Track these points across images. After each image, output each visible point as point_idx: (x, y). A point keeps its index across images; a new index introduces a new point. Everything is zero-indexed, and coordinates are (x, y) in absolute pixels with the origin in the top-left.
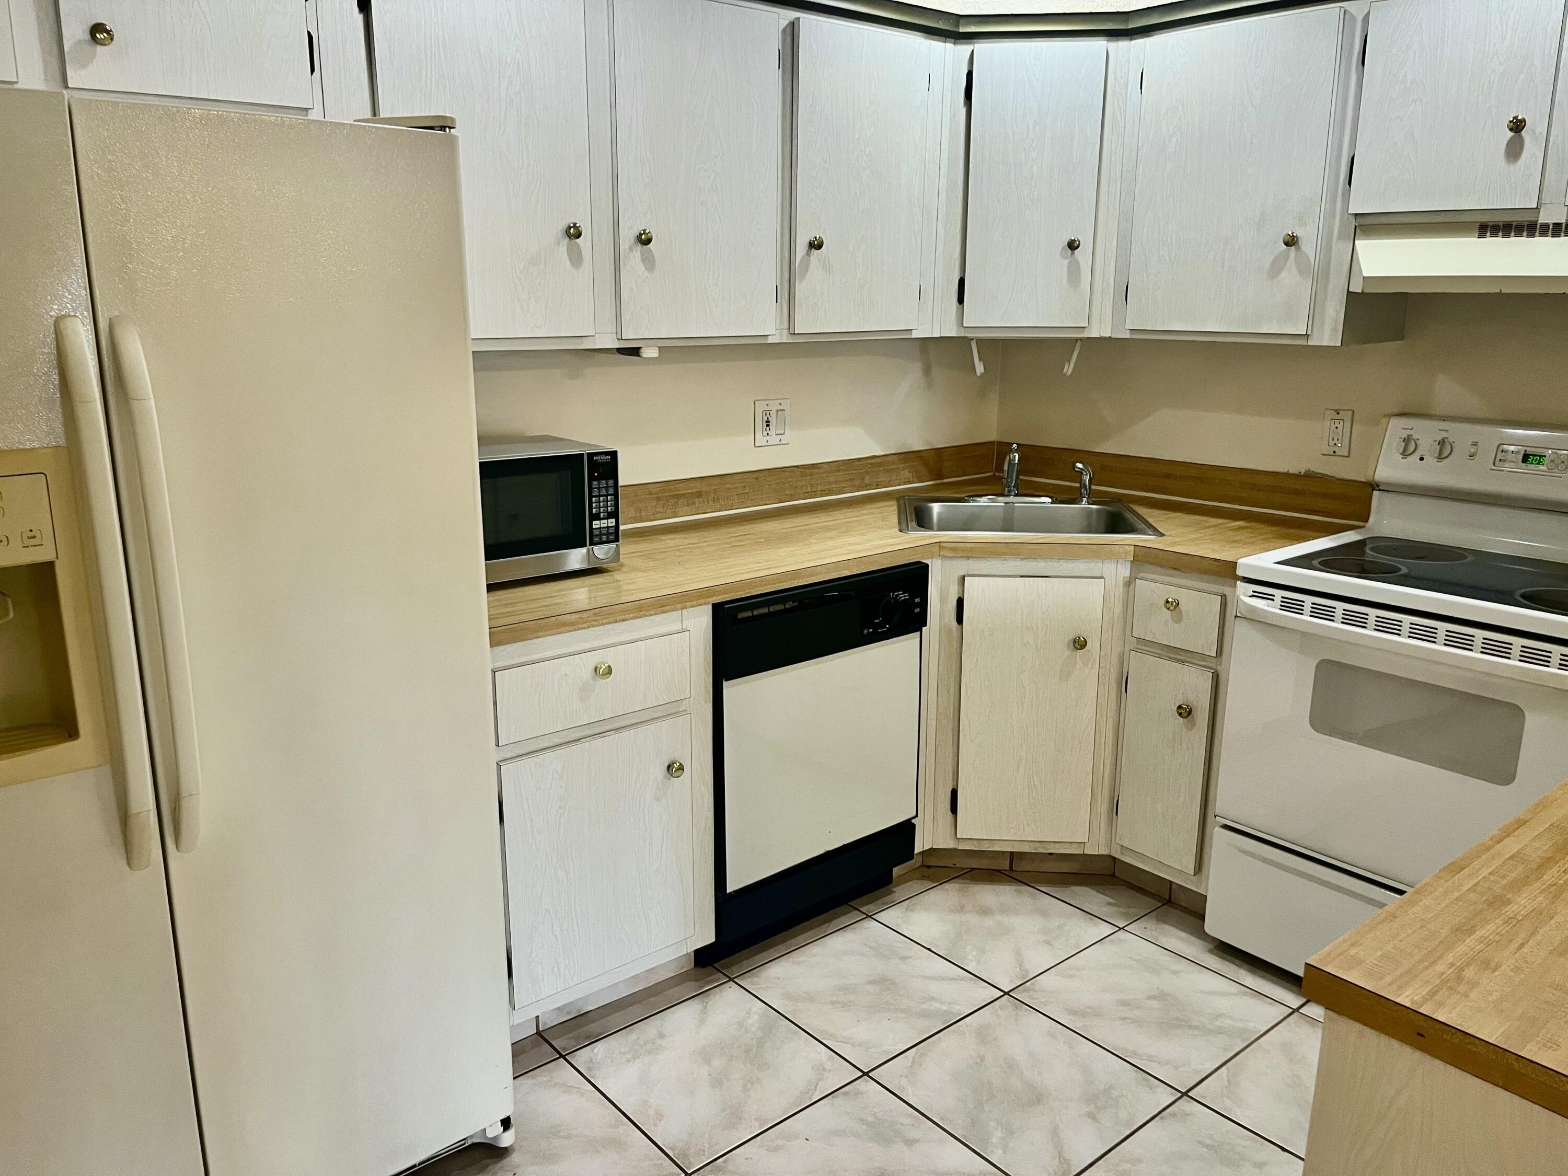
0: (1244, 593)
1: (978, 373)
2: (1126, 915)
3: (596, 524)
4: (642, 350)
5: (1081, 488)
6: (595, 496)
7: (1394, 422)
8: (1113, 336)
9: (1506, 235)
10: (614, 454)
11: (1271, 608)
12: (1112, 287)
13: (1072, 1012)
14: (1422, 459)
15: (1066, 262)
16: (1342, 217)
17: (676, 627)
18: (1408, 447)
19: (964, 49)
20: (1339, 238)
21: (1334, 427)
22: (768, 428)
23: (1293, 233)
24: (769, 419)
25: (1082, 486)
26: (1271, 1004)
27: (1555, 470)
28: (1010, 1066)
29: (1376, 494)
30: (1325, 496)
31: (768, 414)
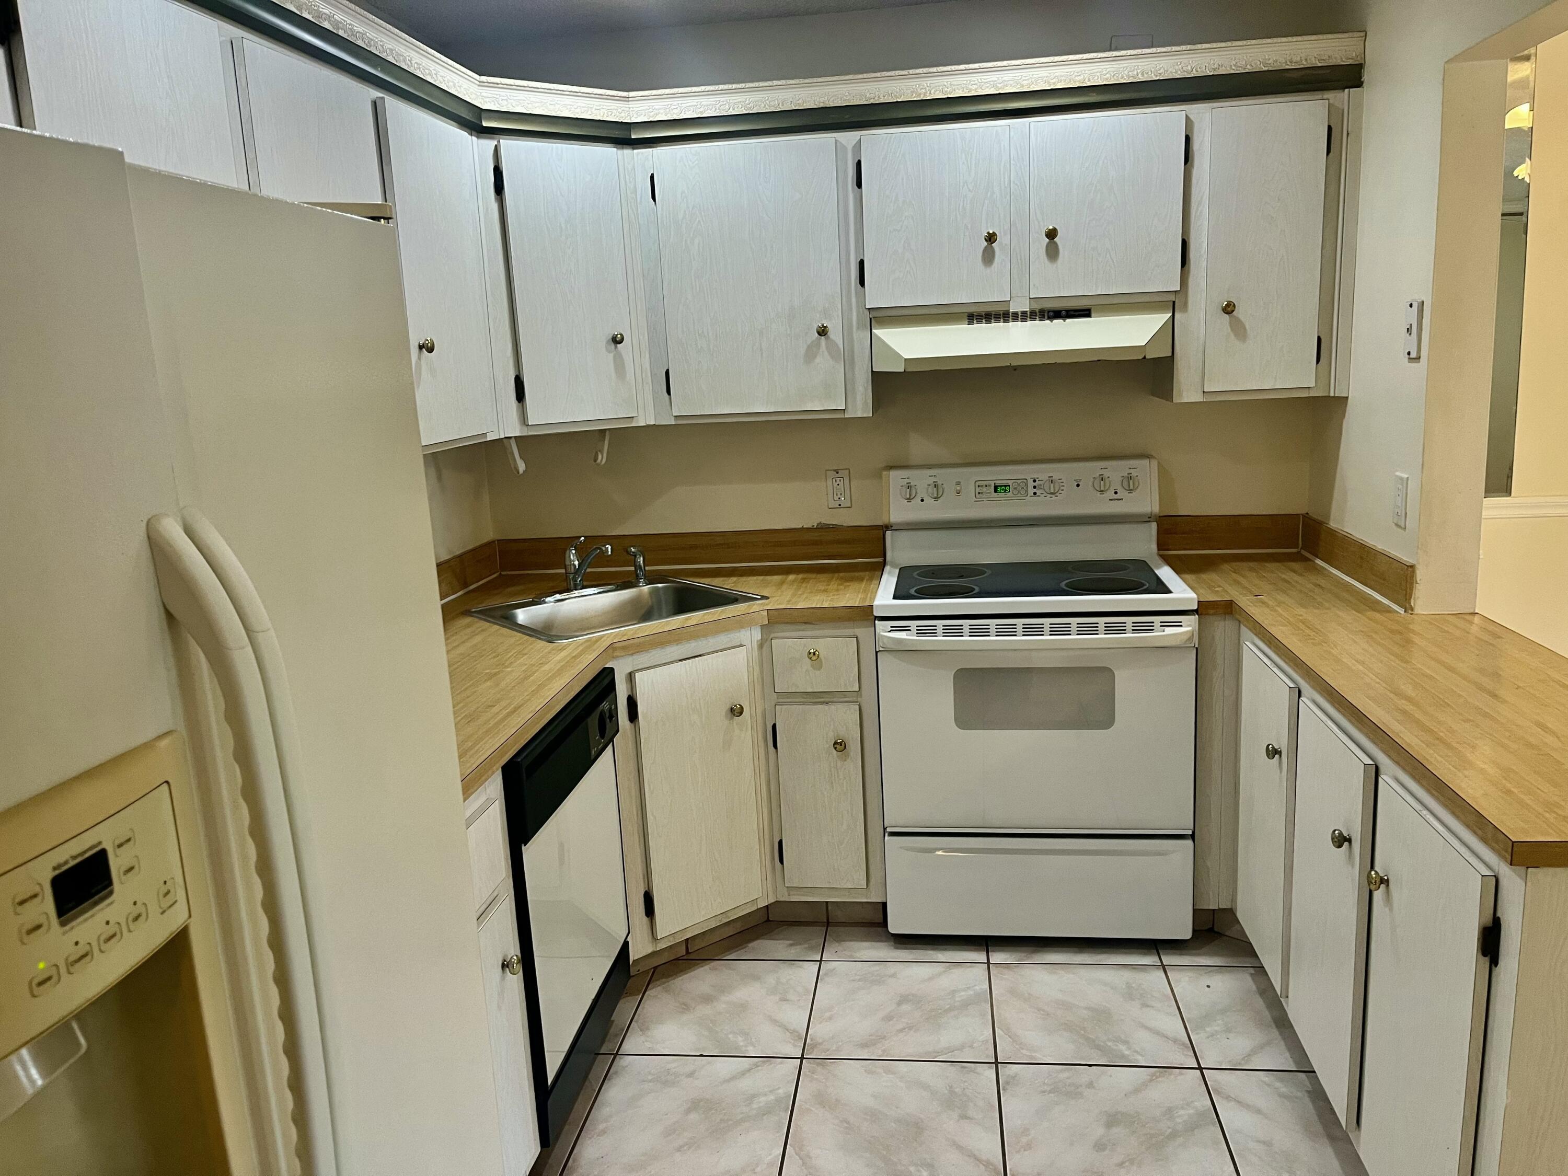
0: (883, 630)
1: (521, 471)
2: (812, 948)
5: (636, 570)
7: (893, 474)
8: (657, 424)
9: (988, 321)
11: (909, 636)
12: (650, 378)
13: (864, 1045)
14: (922, 500)
15: (612, 355)
16: (858, 312)
18: (910, 492)
19: (489, 144)
20: (858, 328)
21: (835, 484)
23: (823, 325)
25: (637, 568)
26: (971, 967)
27: (1019, 495)
28: (873, 1115)
29: (888, 533)
30: (839, 542)
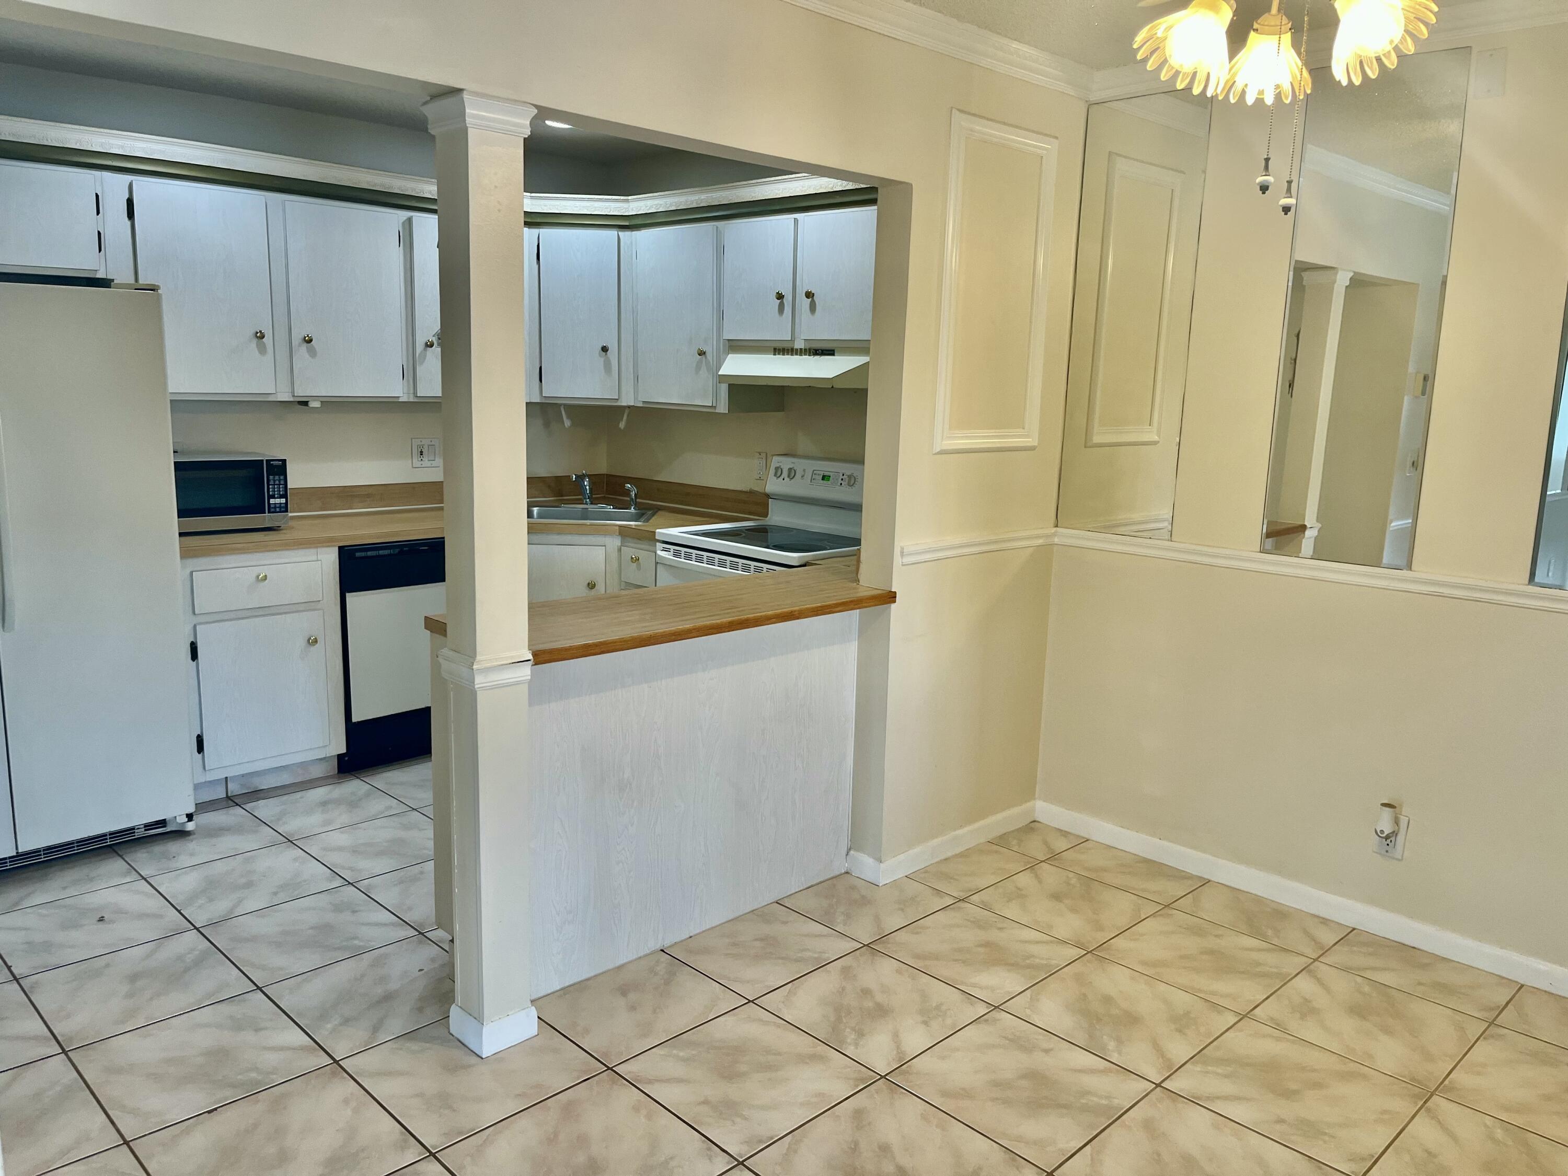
0: (659, 549)
1: (569, 426)
3: (272, 501)
4: (309, 403)
6: (271, 485)
7: (773, 459)
8: (635, 405)
9: (783, 354)
10: (284, 461)
11: (668, 555)
12: (632, 376)
14: (783, 479)
15: (602, 359)
16: (720, 341)
17: (314, 558)
18: (778, 473)
19: (534, 231)
20: (722, 352)
21: (759, 462)
22: (422, 456)
23: (700, 348)
24: (423, 450)
25: (631, 499)
29: (770, 500)
31: (421, 447)
